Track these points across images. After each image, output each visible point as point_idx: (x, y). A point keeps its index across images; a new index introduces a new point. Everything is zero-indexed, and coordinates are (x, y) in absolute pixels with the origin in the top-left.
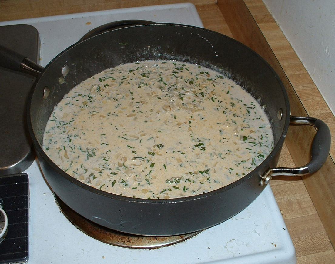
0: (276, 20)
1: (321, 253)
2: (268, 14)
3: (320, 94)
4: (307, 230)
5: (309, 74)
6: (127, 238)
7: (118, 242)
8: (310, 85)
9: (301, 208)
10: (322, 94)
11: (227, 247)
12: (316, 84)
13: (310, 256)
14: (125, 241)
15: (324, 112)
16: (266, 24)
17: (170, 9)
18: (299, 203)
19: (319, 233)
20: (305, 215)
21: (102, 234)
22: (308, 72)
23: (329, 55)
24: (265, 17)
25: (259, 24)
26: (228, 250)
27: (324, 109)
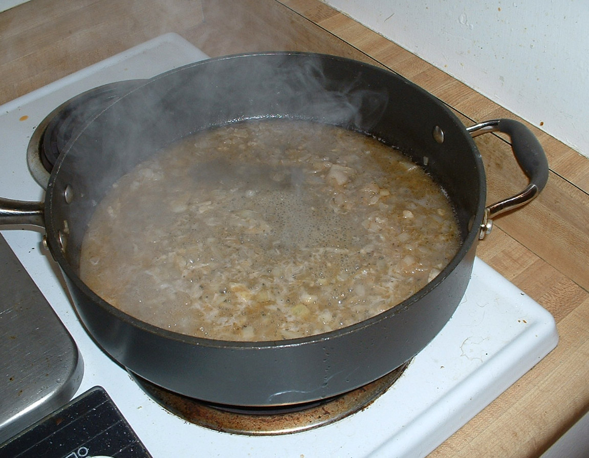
0: (339, 9)
1: (579, 307)
2: (319, 4)
3: (470, 88)
4: (541, 286)
5: (436, 67)
6: (321, 409)
7: (311, 422)
8: (448, 81)
9: (516, 261)
10: (472, 87)
11: (464, 354)
12: (455, 77)
13: (567, 317)
14: (321, 416)
15: (492, 110)
16: (328, 19)
17: (144, 53)
18: (507, 254)
19: (560, 283)
20: (526, 268)
21: (278, 422)
22: (434, 64)
23: (470, 26)
24: (319, 11)
25: (317, 22)
26: (468, 357)
27: (489, 106)
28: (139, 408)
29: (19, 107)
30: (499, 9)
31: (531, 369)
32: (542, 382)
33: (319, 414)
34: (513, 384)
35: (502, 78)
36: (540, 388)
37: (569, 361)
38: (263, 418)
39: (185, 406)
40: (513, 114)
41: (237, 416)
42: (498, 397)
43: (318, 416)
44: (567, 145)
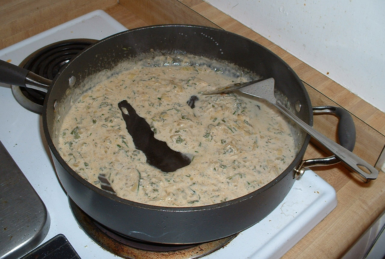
3: (284, 50)
5: (263, 37)
6: (198, 247)
7: (192, 255)
8: (271, 46)
9: (310, 154)
10: (285, 50)
11: (283, 212)
12: (275, 43)
13: (342, 189)
15: (298, 64)
16: (197, 5)
21: (172, 256)
22: (262, 35)
23: (286, 13)
24: (192, 0)
25: (191, 7)
26: (286, 214)
27: (296, 62)
28: (85, 247)
29: (5, 54)
30: (305, 5)
31: (322, 221)
32: (328, 229)
33: (197, 251)
34: (311, 230)
35: (304, 45)
36: (327, 233)
37: (344, 216)
38: (163, 253)
39: (114, 246)
40: (310, 67)
41: (147, 252)
42: (303, 238)
43: (196, 252)
44: (343, 86)
